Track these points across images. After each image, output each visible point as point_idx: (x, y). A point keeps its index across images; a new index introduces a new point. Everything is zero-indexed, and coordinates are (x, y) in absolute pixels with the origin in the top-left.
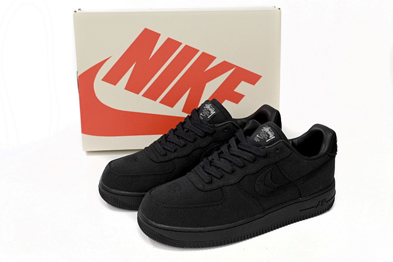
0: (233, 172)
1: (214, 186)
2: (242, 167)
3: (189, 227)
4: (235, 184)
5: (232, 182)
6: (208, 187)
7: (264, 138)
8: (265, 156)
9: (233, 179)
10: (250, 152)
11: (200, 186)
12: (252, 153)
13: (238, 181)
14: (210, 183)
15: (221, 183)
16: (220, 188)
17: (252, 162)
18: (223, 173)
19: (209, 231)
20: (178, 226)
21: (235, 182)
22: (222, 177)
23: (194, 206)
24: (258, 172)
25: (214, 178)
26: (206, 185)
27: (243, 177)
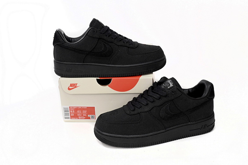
0: (147, 104)
1: (136, 112)
2: (152, 102)
3: (120, 135)
4: (148, 111)
5: (146, 110)
6: (133, 113)
7: (167, 86)
8: (166, 96)
9: (147, 109)
10: (157, 94)
11: (128, 112)
12: (159, 94)
13: (149, 110)
14: (133, 110)
15: (140, 111)
16: (139, 113)
17: (158, 99)
18: (142, 105)
19: (137, 138)
20: (114, 134)
21: (148, 110)
22: (140, 108)
23: (123, 123)
24: (161, 105)
25: (136, 108)
26: (131, 111)
27: (153, 108)
